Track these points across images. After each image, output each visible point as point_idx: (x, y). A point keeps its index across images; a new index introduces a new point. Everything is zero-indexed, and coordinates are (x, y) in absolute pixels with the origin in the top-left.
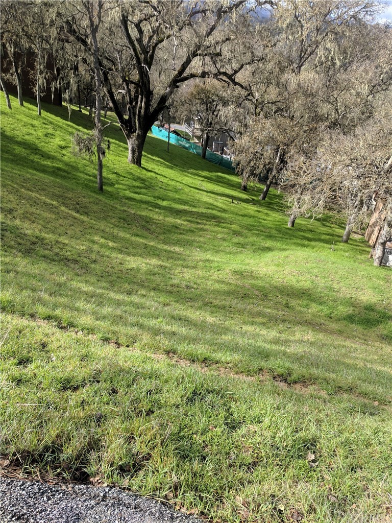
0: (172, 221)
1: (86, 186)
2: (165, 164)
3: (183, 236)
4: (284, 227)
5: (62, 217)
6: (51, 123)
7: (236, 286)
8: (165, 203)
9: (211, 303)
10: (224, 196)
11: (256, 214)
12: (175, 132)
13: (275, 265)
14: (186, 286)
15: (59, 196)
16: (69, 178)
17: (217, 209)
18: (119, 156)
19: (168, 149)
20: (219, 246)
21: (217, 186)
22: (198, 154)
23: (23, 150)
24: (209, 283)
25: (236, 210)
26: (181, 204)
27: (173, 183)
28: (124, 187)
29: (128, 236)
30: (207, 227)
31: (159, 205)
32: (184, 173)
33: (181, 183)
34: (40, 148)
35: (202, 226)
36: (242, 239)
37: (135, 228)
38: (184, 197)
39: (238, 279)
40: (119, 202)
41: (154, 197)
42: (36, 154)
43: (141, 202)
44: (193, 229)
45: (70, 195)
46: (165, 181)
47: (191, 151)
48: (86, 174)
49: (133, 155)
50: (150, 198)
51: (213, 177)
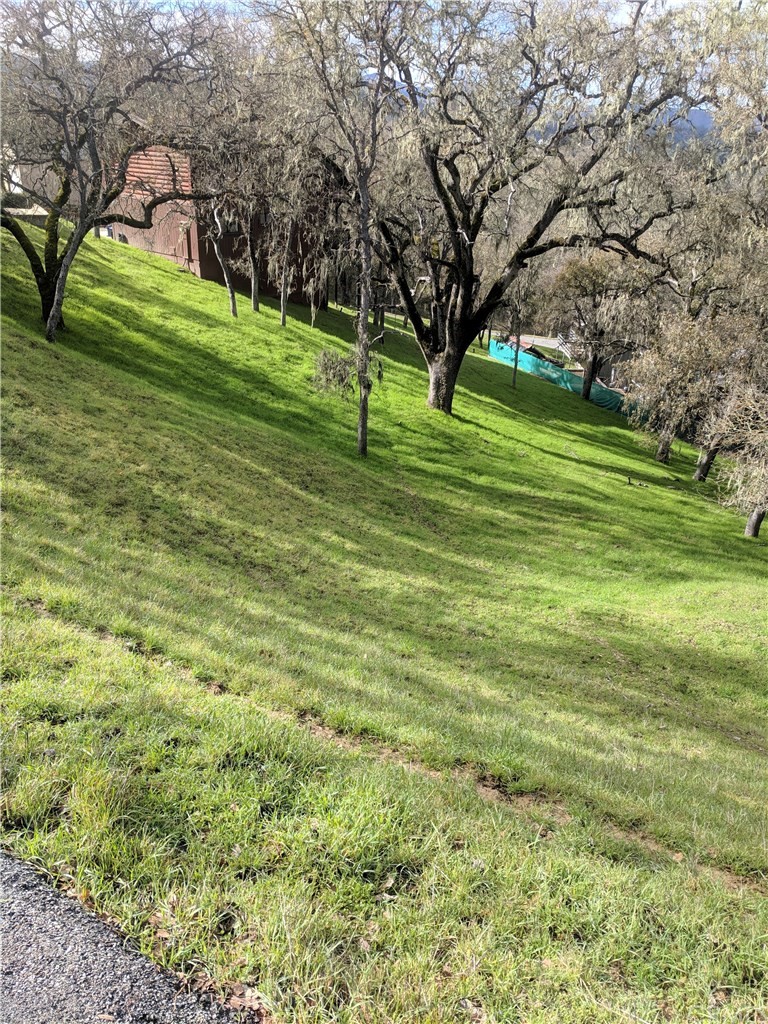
0: (487, 512)
1: (339, 447)
2: (502, 410)
3: (503, 542)
4: (734, 537)
5: (272, 494)
6: (300, 338)
7: (579, 639)
8: (483, 480)
9: (509, 666)
10: (615, 472)
11: (679, 508)
12: (533, 351)
13: (684, 607)
14: (469, 629)
15: (278, 460)
16: (313, 431)
17: (591, 494)
18: (412, 395)
19: (514, 382)
20: (572, 564)
21: (603, 452)
22: (575, 391)
23: (242, 383)
24: (521, 630)
25: (633, 498)
26: (515, 482)
27: (510, 444)
28: (409, 450)
29: (388, 534)
30: (558, 527)
31: (470, 482)
32: (539, 427)
33: (526, 444)
34: (272, 381)
35: (546, 525)
36: (627, 554)
37: (408, 521)
38: (526, 470)
39: (587, 628)
40: (391, 474)
41: (464, 469)
42: (262, 390)
43: (436, 476)
44: (526, 529)
45: (299, 458)
46: (495, 439)
47: (562, 385)
48: (344, 425)
49: (437, 392)
50: (454, 469)
51: (598, 435)
